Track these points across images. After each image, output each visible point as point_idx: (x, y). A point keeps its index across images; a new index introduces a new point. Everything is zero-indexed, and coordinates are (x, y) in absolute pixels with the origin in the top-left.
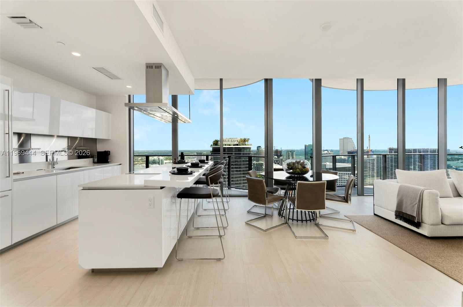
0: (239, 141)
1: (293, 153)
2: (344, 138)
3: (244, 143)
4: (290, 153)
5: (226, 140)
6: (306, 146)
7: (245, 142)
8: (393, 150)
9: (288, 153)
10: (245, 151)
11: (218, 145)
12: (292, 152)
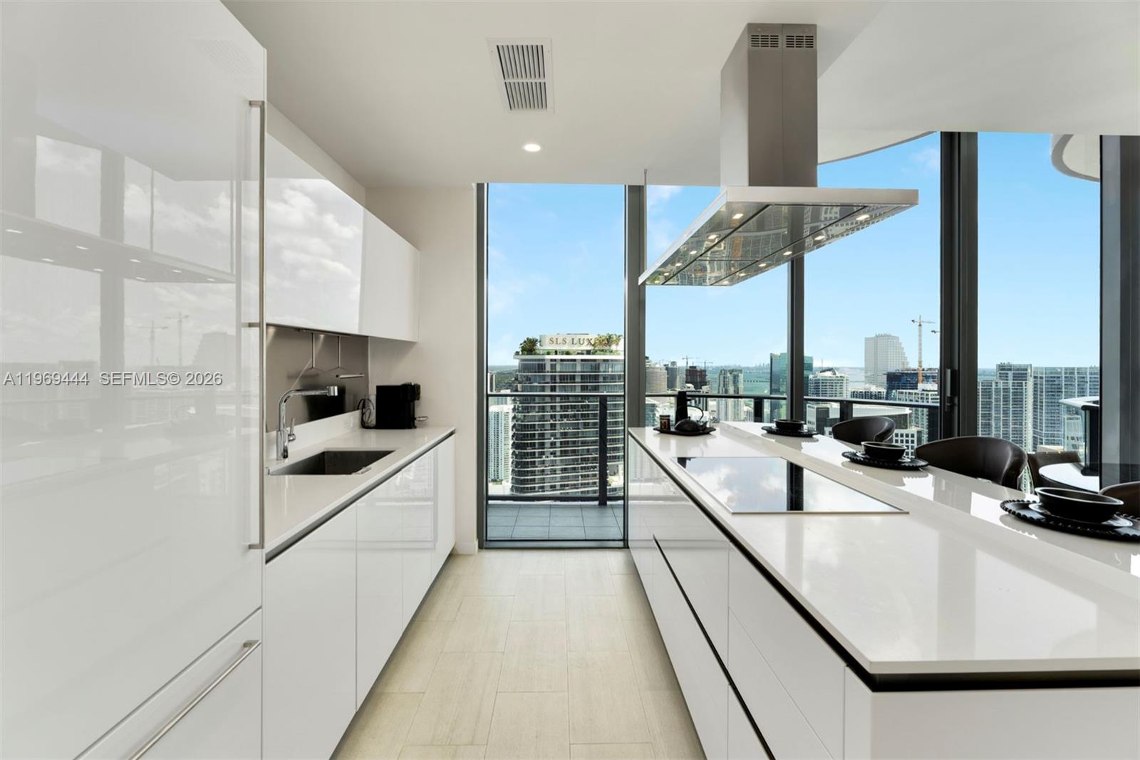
0: (593, 342)
1: (738, 376)
2: (877, 336)
3: (607, 348)
4: (729, 375)
5: (557, 339)
6: (773, 358)
7: (610, 346)
8: (1010, 370)
9: (724, 378)
10: (610, 370)
11: (535, 354)
12: (736, 373)
